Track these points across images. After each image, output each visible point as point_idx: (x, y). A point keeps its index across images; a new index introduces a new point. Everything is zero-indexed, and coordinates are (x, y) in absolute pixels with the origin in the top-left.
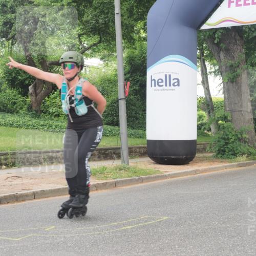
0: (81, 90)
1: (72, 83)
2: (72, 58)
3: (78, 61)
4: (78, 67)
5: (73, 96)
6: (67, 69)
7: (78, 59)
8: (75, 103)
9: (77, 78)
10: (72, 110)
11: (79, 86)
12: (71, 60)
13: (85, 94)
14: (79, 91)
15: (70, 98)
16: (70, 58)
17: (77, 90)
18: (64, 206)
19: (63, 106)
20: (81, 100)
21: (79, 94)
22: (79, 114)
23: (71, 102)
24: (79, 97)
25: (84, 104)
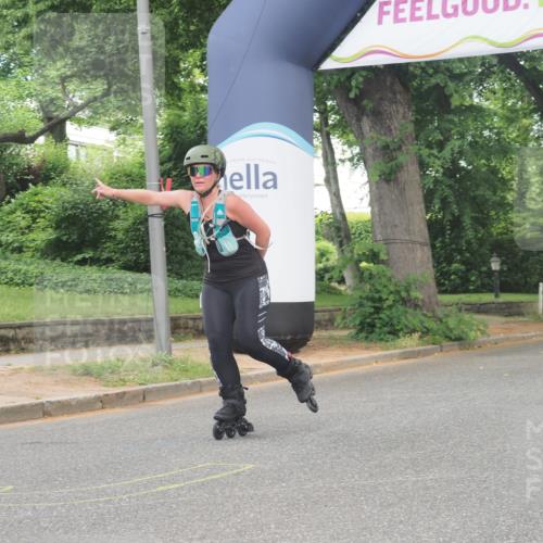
0: (223, 211)
1: (207, 199)
2: (206, 156)
3: (217, 161)
4: (217, 171)
5: (211, 221)
6: (198, 175)
7: (216, 158)
8: (216, 233)
9: (215, 190)
10: (212, 247)
11: (221, 202)
12: (204, 160)
13: (231, 217)
14: (220, 212)
15: (206, 226)
16: (203, 156)
17: (216, 210)
18: (221, 416)
19: (196, 242)
20: (224, 226)
21: (220, 217)
22: (224, 253)
23: (209, 232)
24: (220, 222)
25: (230, 233)
